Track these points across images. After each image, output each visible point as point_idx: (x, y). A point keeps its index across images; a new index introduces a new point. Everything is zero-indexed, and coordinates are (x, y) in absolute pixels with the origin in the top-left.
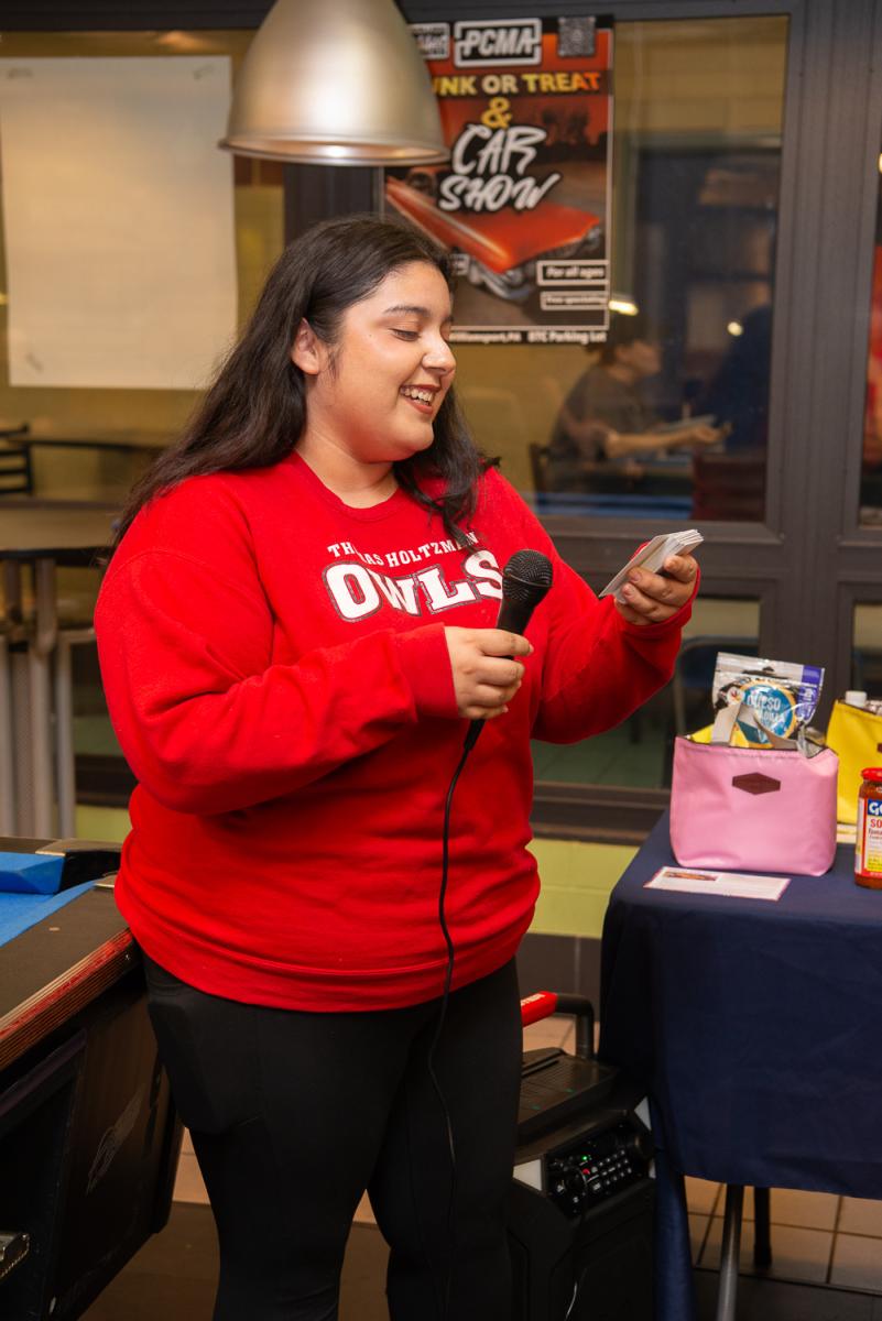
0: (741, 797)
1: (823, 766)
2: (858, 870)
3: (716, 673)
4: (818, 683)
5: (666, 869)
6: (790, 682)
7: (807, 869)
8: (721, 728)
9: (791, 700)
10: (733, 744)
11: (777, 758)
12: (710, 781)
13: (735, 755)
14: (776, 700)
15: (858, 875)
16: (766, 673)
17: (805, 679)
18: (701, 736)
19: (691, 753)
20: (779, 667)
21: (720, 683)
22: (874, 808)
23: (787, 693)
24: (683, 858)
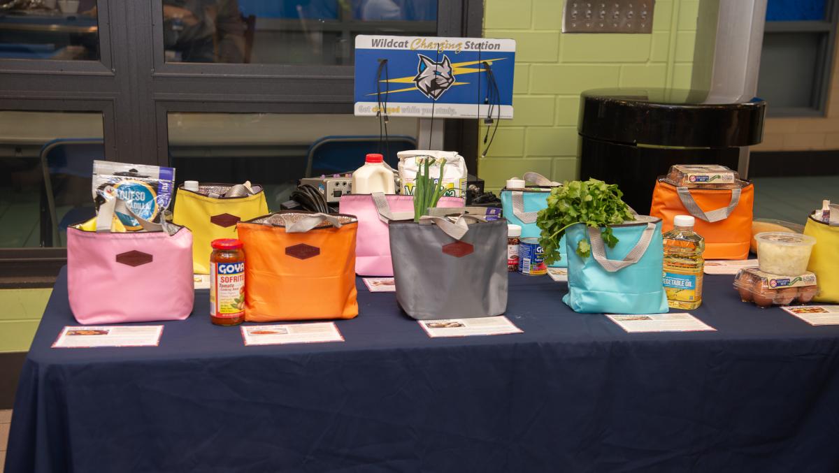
0: (124, 270)
1: (182, 240)
2: (214, 313)
3: (94, 176)
4: (171, 179)
5: (67, 329)
6: (150, 179)
7: (176, 316)
8: (104, 219)
9: (153, 192)
10: (114, 231)
11: (149, 238)
12: (99, 260)
13: (117, 239)
14: (142, 193)
15: (213, 317)
16: (133, 173)
17: (161, 176)
18: (88, 226)
19: (81, 239)
20: (141, 169)
21: (97, 183)
22: (223, 269)
23: (149, 187)
24: (82, 318)
